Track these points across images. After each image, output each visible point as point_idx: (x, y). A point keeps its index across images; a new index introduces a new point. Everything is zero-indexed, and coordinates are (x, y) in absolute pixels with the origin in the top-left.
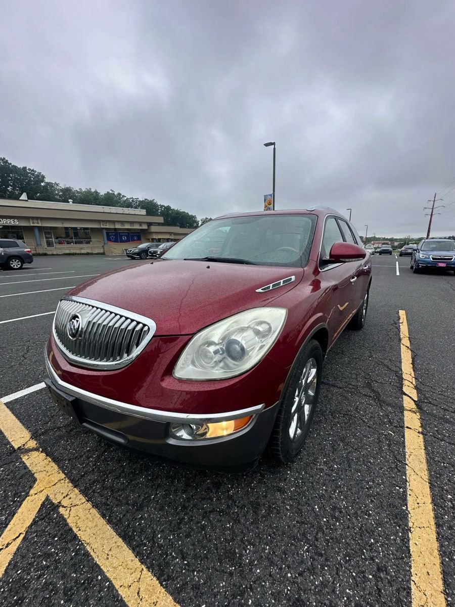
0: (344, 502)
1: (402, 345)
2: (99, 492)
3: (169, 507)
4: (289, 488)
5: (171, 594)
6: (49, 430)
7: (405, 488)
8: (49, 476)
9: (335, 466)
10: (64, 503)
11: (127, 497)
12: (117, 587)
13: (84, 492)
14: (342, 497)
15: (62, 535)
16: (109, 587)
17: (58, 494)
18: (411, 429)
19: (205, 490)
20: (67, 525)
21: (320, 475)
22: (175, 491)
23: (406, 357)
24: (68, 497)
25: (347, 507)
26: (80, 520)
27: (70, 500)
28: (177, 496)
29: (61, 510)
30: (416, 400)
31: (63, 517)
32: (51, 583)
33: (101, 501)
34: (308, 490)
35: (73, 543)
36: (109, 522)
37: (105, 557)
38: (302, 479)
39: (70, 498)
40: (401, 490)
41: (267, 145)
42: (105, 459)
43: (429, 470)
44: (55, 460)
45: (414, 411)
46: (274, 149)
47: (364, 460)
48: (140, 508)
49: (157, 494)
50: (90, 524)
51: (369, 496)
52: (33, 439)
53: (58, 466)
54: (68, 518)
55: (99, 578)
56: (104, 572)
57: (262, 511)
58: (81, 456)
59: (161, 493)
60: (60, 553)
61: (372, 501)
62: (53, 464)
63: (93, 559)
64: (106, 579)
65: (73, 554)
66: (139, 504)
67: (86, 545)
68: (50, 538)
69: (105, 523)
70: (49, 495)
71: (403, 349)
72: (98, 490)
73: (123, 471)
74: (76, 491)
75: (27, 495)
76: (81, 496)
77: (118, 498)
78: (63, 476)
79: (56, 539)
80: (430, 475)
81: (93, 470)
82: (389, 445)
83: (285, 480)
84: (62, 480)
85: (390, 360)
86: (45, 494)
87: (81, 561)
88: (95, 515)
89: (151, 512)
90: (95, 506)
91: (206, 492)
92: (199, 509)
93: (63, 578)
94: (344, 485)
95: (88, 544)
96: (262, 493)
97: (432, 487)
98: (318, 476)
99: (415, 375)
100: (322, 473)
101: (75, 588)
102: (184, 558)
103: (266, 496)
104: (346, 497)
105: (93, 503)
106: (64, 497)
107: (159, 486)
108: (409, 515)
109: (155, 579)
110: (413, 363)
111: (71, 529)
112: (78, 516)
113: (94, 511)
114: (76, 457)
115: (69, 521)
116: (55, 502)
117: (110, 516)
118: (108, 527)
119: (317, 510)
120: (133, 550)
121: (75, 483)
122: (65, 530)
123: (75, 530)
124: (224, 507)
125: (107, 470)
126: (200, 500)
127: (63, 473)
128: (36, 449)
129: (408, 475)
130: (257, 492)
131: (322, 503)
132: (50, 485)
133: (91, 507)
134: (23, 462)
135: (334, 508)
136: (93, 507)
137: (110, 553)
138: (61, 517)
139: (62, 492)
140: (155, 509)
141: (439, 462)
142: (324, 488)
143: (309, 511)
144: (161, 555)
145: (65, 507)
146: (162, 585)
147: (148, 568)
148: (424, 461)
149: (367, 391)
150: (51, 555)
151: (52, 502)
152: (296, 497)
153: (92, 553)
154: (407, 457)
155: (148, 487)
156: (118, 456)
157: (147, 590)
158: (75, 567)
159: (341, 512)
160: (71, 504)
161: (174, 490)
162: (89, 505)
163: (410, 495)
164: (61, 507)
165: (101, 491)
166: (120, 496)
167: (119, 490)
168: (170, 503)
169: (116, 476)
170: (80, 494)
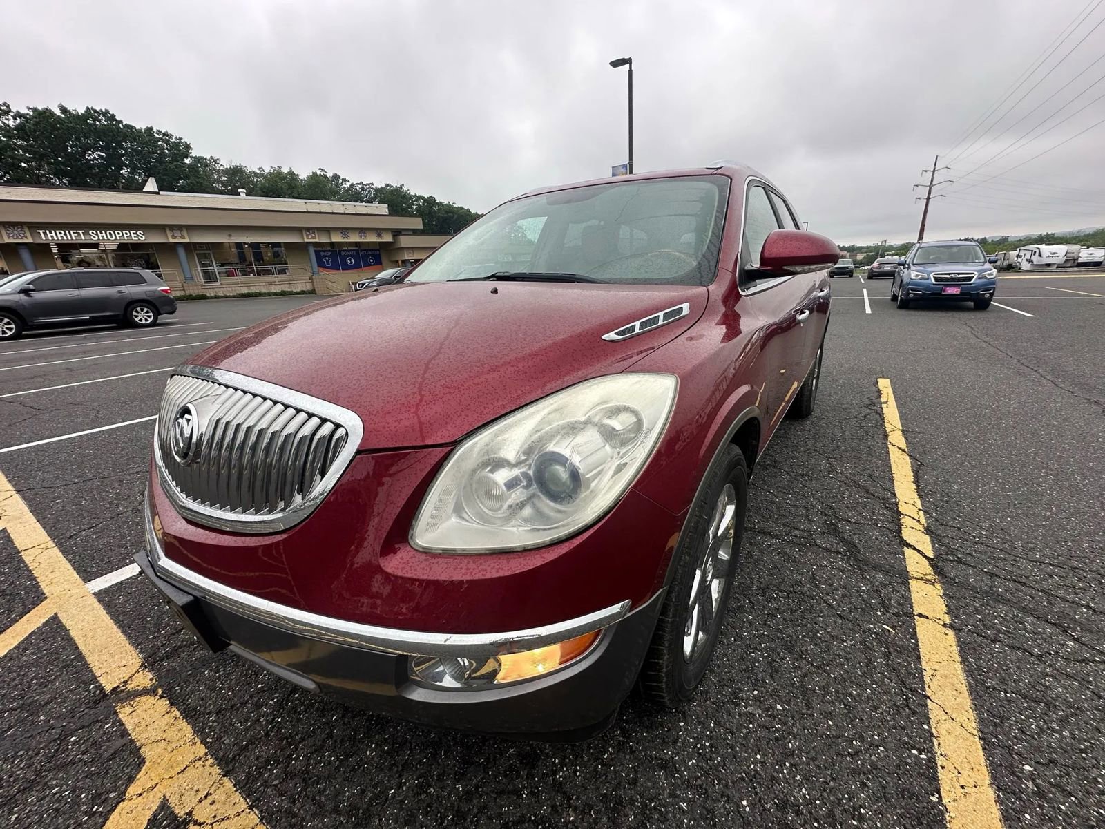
0: (803, 790)
1: (890, 446)
2: (276, 786)
3: (426, 814)
4: (683, 760)
6: (181, 647)
7: (931, 750)
8: (172, 751)
9: (779, 707)
10: (198, 815)
11: (338, 794)
13: (244, 788)
14: (798, 778)
17: (187, 794)
18: (927, 618)
19: (505, 771)
21: (747, 727)
22: (440, 778)
23: (902, 469)
24: (210, 799)
25: (812, 801)
27: (213, 806)
28: (443, 788)
30: (931, 556)
33: (280, 808)
34: (725, 765)
38: (710, 738)
39: (213, 803)
40: (923, 756)
41: (615, 64)
42: (294, 710)
43: (977, 708)
44: (188, 714)
45: (929, 580)
46: (630, 72)
47: (837, 692)
49: (400, 785)
51: (855, 773)
52: (146, 667)
53: (193, 727)
57: (627, 816)
58: (243, 704)
59: (411, 780)
61: (863, 784)
62: (183, 723)
66: (361, 811)
70: (168, 796)
71: (894, 454)
72: (273, 780)
73: (330, 735)
74: (228, 784)
75: (121, 798)
76: (237, 797)
77: (317, 798)
78: (202, 750)
80: (981, 721)
81: (267, 734)
82: (887, 656)
83: (675, 742)
84: (200, 759)
85: (870, 476)
86: (159, 795)
90: (267, 818)
91: (506, 776)
92: (490, 818)
94: (800, 750)
96: (627, 775)
97: (988, 747)
98: (744, 731)
99: (923, 505)
100: (751, 723)
103: (634, 782)
104: (807, 778)
105: (261, 812)
106: (200, 801)
107: (406, 766)
108: (947, 815)
110: (917, 481)
114: (233, 706)
116: (180, 812)
119: (748, 809)
121: (227, 765)
124: (545, 810)
125: (297, 734)
126: (494, 795)
128: (151, 692)
129: (933, 722)
130: (615, 772)
131: (756, 793)
132: (172, 773)
133: (258, 821)
134: (120, 721)
135: (784, 805)
136: (261, 820)
139: (196, 788)
140: (396, 821)
141: (995, 689)
142: (758, 757)
143: (728, 813)
145: (200, 824)
148: (964, 688)
149: (831, 542)
151: (173, 812)
152: (699, 782)
154: (927, 679)
155: (382, 769)
156: (322, 701)
159: (798, 813)
160: (215, 817)
161: (439, 775)
163: (943, 767)
164: (191, 824)
165: (280, 783)
166: (321, 793)
167: (319, 779)
168: (430, 805)
169: (314, 745)
170: (236, 791)
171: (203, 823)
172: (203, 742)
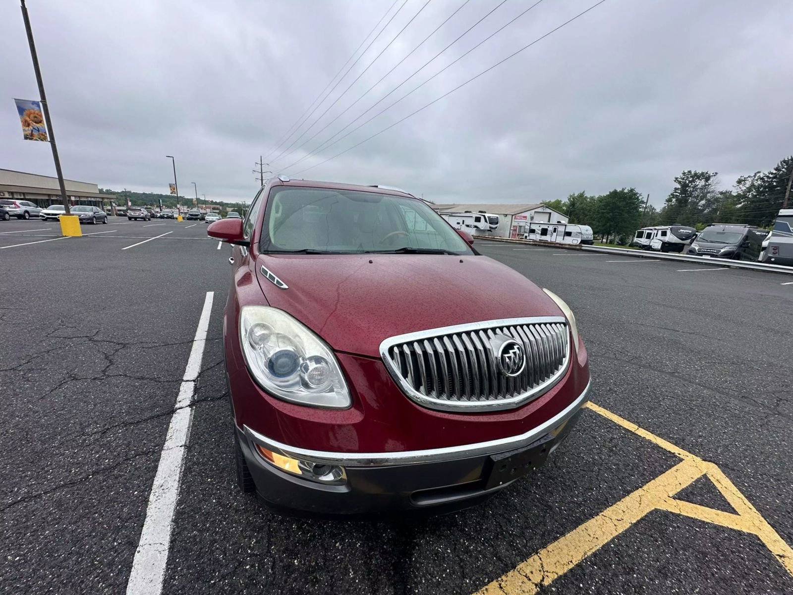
2: (527, 541)
3: (549, 487)
5: (617, 502)
10: (537, 578)
11: (538, 517)
12: (617, 534)
13: (524, 557)
15: (576, 580)
16: (618, 539)
17: (524, 589)
20: (565, 575)
24: (529, 574)
26: (560, 561)
27: (534, 572)
28: (539, 480)
29: (546, 583)
31: (556, 579)
32: (623, 587)
35: (584, 568)
36: (563, 534)
37: (596, 540)
39: (532, 572)
48: (550, 508)
49: (535, 492)
50: (565, 551)
54: (557, 574)
55: (612, 546)
56: (608, 542)
60: (596, 580)
63: (598, 550)
64: (613, 540)
65: (595, 567)
66: (545, 508)
67: (586, 556)
68: (581, 593)
69: (563, 538)
72: (523, 542)
74: (521, 565)
76: (530, 560)
77: (536, 523)
78: (495, 584)
79: (581, 585)
81: (492, 546)
84: (500, 584)
87: (601, 561)
88: (555, 546)
89: (554, 500)
90: (544, 546)
93: (617, 576)
95: (585, 554)
101: (623, 565)
102: (593, 489)
105: (540, 548)
106: (530, 580)
109: (608, 509)
111: (571, 570)
112: (555, 564)
113: (550, 547)
114: (461, 567)
115: (561, 573)
116: (535, 590)
117: (557, 533)
118: (568, 535)
120: (588, 519)
121: (508, 566)
122: (572, 576)
123: (571, 566)
127: (487, 585)
133: (545, 549)
136: (545, 548)
137: (592, 535)
138: (555, 582)
139: (520, 584)
144: (590, 501)
145: (543, 578)
146: (611, 506)
147: (601, 512)
153: (594, 550)
156: (477, 517)
157: (616, 515)
158: (606, 566)
160: (540, 571)
162: (543, 552)
164: (543, 583)
165: (526, 539)
166: (534, 522)
167: (527, 522)
168: (545, 485)
169: (506, 523)
170: (526, 561)
171: (543, 576)
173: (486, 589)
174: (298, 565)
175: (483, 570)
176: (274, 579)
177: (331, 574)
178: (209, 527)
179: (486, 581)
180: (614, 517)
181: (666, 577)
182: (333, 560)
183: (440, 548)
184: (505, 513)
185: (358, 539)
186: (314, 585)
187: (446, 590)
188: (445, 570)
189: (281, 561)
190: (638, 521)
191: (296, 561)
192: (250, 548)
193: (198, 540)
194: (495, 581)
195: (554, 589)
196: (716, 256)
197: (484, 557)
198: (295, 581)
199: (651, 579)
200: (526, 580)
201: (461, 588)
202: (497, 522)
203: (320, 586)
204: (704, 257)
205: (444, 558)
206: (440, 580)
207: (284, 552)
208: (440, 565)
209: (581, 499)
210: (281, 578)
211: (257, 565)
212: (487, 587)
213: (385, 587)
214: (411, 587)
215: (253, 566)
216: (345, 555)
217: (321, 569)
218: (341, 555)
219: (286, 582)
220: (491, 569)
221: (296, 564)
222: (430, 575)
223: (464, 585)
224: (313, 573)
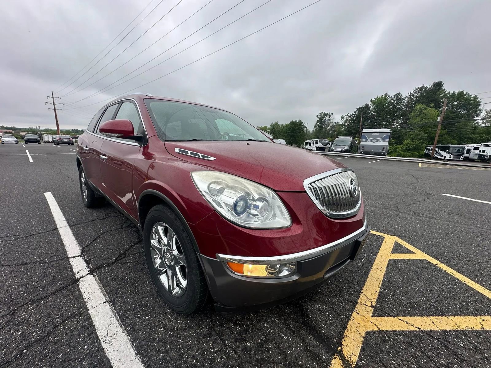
8: (359, 324)
10: (370, 305)
12: (384, 274)
13: (358, 297)
15: (384, 298)
17: (367, 310)
20: (378, 298)
24: (365, 303)
26: (372, 293)
29: (374, 304)
31: (376, 301)
35: (383, 292)
36: (365, 281)
37: (379, 279)
39: (365, 302)
44: (345, 327)
48: (352, 271)
50: (371, 288)
53: (348, 322)
55: (386, 279)
58: (333, 308)
60: (390, 296)
62: (349, 327)
63: (382, 283)
64: (384, 277)
65: (386, 290)
67: (380, 287)
68: (389, 303)
70: (371, 316)
74: (359, 301)
75: (380, 331)
76: (361, 297)
77: (352, 280)
78: (354, 314)
79: (387, 300)
84: (357, 312)
86: (372, 319)
87: (386, 287)
88: (366, 287)
90: (362, 288)
93: (396, 291)
101: (395, 286)
105: (361, 290)
106: (367, 306)
111: (379, 295)
112: (371, 295)
113: (364, 288)
114: (335, 311)
115: (376, 298)
116: (372, 309)
117: (362, 281)
118: (367, 281)
120: (369, 271)
121: (355, 303)
122: (381, 297)
123: (378, 293)
127: (352, 315)
132: (365, 318)
133: (363, 290)
137: (376, 278)
139: (365, 309)
146: (374, 263)
147: (372, 267)
150: (393, 299)
151: (373, 312)
153: (381, 284)
158: (389, 289)
160: (368, 300)
162: (363, 291)
165: (353, 289)
166: (350, 280)
171: (371, 302)
172: (351, 315)
173: (353, 317)
174: (251, 346)
175: (346, 309)
176: (241, 359)
177: (274, 342)
178: (170, 347)
179: (350, 313)
180: (378, 268)
181: (411, 285)
182: (269, 334)
183: (319, 306)
184: (336, 280)
185: (275, 318)
186: (268, 352)
187: (337, 325)
188: (329, 316)
189: (239, 347)
190: (387, 266)
191: (247, 344)
192: (211, 348)
193: (168, 359)
194: (354, 312)
195: (378, 306)
196: (342, 152)
197: (342, 303)
198: (255, 355)
199: (407, 288)
200: (366, 306)
201: (342, 321)
202: (335, 285)
203: (272, 351)
204: (337, 153)
205: (325, 311)
206: (330, 321)
207: (236, 342)
208: (325, 314)
209: (361, 264)
210: (246, 357)
211: (224, 356)
212: (352, 316)
213: (307, 337)
214: (320, 331)
215: (221, 358)
216: (274, 329)
217: (265, 342)
218: (272, 330)
219: (250, 358)
220: (348, 307)
221: (249, 345)
222: (324, 321)
223: (342, 319)
224: (263, 346)
